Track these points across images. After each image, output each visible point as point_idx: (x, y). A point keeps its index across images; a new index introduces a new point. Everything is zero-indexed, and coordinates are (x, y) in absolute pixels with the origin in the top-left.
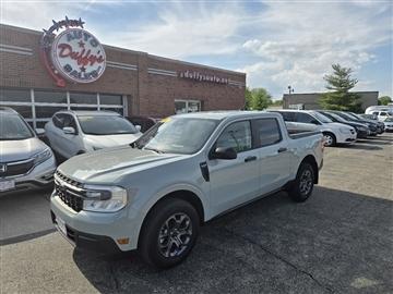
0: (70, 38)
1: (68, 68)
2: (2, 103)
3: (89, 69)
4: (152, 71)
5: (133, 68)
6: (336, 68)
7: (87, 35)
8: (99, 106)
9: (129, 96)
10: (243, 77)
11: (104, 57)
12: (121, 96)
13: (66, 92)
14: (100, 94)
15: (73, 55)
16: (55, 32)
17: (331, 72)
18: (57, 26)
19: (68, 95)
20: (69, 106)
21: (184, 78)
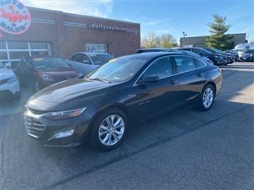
4: (66, 24)
6: (216, 17)
8: (30, 50)
9: (51, 42)
12: (46, 42)
13: (4, 41)
14: (30, 42)
19: (6, 43)
20: (8, 50)
21: (92, 28)
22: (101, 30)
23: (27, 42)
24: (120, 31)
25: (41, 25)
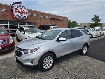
0: (18, 7)
2: (1, 24)
4: (41, 16)
5: (36, 15)
8: (27, 26)
9: (35, 23)
10: (67, 18)
12: (33, 23)
14: (27, 22)
15: (19, 12)
16: (14, 5)
18: (14, 3)
19: (18, 23)
20: (18, 25)
21: (50, 18)
23: (26, 22)
24: (60, 20)
25: (31, 16)
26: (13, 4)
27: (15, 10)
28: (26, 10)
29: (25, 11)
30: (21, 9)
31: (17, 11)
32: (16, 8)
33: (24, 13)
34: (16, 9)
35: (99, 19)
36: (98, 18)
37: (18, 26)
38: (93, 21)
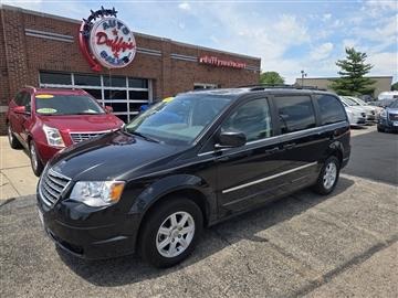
0: (105, 26)
1: (104, 54)
3: (122, 55)
4: (175, 56)
5: (158, 53)
6: (350, 52)
7: (120, 24)
8: (128, 89)
9: (154, 80)
10: (257, 62)
11: (134, 44)
12: (147, 80)
13: (100, 76)
14: (129, 78)
15: (108, 42)
16: (93, 21)
17: (345, 57)
18: (94, 15)
19: (102, 79)
20: (103, 88)
21: (204, 63)
22: (214, 66)
23: (125, 77)
25: (144, 57)
26: (91, 18)
27: (96, 39)
28: (129, 36)
29: (125, 40)
30: (115, 33)
31: (103, 39)
32: (101, 29)
33: (125, 46)
34: (100, 35)
35: (365, 63)
36: (359, 60)
37: (100, 91)
38: (344, 71)
